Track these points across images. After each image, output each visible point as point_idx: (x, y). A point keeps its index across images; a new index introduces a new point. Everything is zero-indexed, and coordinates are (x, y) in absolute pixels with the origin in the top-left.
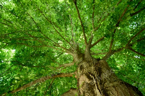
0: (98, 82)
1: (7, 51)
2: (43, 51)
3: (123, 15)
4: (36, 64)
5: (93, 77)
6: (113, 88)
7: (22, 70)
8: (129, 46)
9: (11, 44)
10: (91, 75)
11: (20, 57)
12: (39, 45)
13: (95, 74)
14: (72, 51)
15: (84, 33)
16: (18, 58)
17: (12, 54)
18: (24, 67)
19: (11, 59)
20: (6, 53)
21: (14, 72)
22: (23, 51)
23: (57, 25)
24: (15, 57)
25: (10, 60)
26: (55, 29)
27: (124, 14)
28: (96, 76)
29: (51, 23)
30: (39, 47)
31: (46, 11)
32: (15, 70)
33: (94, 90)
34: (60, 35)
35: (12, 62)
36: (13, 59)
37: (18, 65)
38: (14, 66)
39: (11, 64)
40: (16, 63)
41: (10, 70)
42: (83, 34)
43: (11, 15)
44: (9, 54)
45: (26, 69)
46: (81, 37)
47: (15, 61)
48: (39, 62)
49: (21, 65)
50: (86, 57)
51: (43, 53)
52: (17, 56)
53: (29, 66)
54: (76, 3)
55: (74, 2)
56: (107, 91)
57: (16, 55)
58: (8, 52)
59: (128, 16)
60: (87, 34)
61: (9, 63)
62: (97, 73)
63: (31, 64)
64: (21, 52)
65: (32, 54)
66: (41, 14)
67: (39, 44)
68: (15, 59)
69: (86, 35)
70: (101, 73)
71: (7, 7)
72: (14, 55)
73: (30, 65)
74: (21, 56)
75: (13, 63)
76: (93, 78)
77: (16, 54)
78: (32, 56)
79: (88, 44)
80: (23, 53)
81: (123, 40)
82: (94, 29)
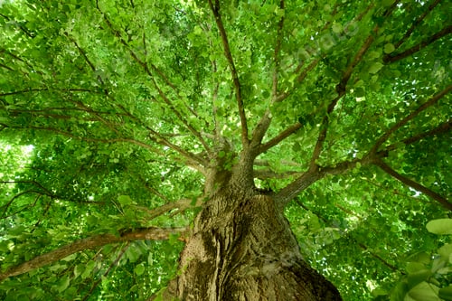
0: (225, 261)
1: (6, 150)
2: (116, 157)
3: (360, 57)
4: (96, 194)
5: (219, 244)
6: (254, 282)
7: (50, 210)
8: (377, 156)
9: (16, 128)
10: (214, 240)
11: (46, 171)
12: (104, 136)
13: (228, 236)
14: (206, 162)
15: (241, 105)
16: (39, 173)
17: (24, 159)
18: (57, 201)
19: (17, 174)
20: (4, 156)
21: (22, 216)
22: (58, 151)
23: (168, 77)
24: (32, 168)
25: (12, 178)
26: (156, 88)
27: (364, 53)
28: (227, 241)
29: (146, 69)
30: (105, 141)
31: (130, 32)
32: (25, 209)
33: (210, 284)
34: (172, 108)
35: (20, 184)
36: (22, 175)
37: (37, 195)
38: (23, 197)
39: (15, 191)
40: (32, 188)
41: (11, 210)
42: (237, 110)
43: (20, 36)
44: (12, 157)
45: (64, 208)
46: (230, 118)
47: (28, 182)
48: (106, 188)
49: (45, 196)
50: (232, 181)
51: (116, 161)
52: (37, 166)
53: (72, 200)
54: (216, 12)
55: (212, 8)
56: (236, 289)
57: (34, 162)
58: (10, 153)
59: (376, 60)
60: (249, 108)
61: (12, 186)
62: (234, 234)
63: (78, 194)
64: (51, 156)
65: (84, 163)
66: (116, 39)
67: (105, 133)
68: (30, 176)
69: (249, 115)
70: (247, 233)
71: (9, 12)
72: (30, 162)
73: (75, 197)
74: (51, 168)
75: (21, 187)
76: (219, 247)
77: (36, 161)
78: (82, 169)
79: (250, 142)
80: (57, 159)
81: (362, 136)
82: (277, 96)
